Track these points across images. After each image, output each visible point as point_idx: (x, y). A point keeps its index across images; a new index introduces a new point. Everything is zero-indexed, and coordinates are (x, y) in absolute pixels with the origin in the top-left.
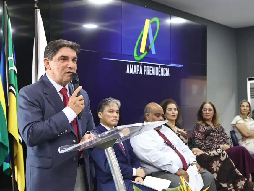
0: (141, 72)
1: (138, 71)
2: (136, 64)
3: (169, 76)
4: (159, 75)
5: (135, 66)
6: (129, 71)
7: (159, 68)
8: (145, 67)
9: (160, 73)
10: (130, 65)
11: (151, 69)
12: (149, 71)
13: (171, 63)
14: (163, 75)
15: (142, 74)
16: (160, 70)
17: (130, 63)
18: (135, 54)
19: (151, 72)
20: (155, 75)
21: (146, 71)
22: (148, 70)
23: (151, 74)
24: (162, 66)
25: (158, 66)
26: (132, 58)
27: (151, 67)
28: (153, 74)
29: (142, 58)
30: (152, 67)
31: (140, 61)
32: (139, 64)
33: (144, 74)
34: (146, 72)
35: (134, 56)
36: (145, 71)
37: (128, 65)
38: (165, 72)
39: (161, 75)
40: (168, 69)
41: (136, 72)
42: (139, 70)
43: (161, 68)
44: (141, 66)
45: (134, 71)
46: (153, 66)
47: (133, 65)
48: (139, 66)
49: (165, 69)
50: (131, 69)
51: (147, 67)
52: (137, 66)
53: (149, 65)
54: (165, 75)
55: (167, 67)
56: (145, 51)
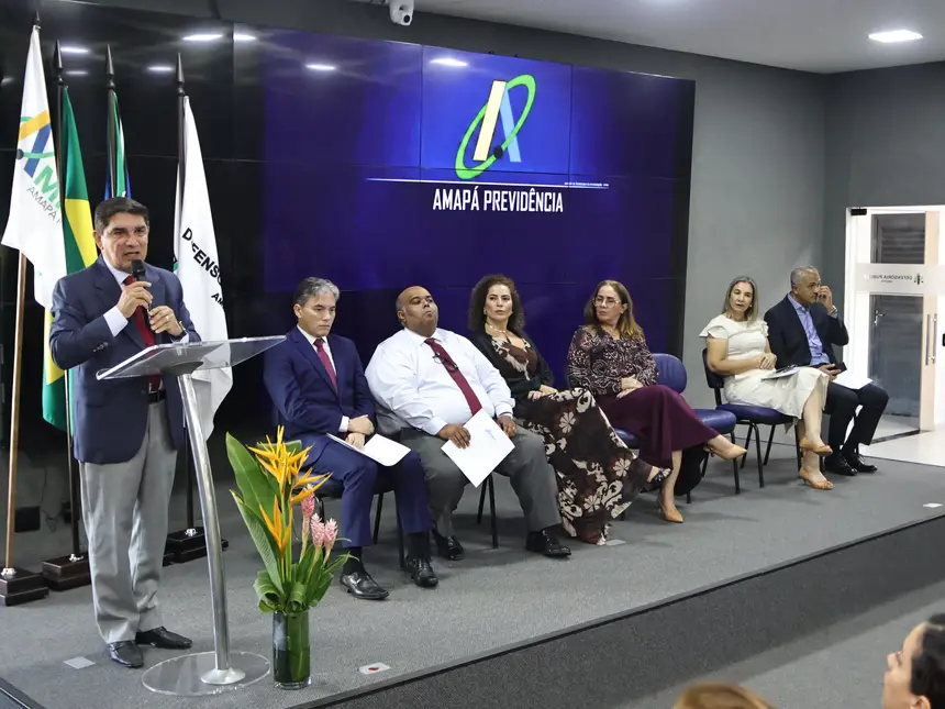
0: (475, 205)
1: (466, 204)
2: (462, 187)
3: (562, 210)
4: (531, 210)
5: (458, 192)
6: (439, 204)
7: (531, 194)
8: (486, 192)
9: (534, 205)
10: (444, 191)
11: (506, 197)
12: (500, 203)
13: (568, 181)
14: (541, 210)
15: (477, 209)
16: (534, 197)
17: (441, 187)
18: (459, 164)
19: (507, 205)
20: (517, 210)
21: (490, 202)
22: (495, 200)
23: (504, 209)
24: (537, 189)
25: (527, 189)
26: (452, 173)
27: (504, 193)
28: (512, 209)
29: (478, 173)
30: (511, 193)
31: (477, 178)
32: (471, 188)
33: (484, 208)
34: (490, 206)
35: (454, 169)
36: (486, 202)
37: (438, 191)
38: (550, 202)
39: (536, 210)
40: (560, 195)
41: (459, 204)
42: (469, 201)
43: (537, 194)
44: (476, 193)
45: (455, 205)
46: (514, 189)
47: (451, 191)
48: (469, 192)
49: (550, 194)
50: (447, 200)
51: (495, 192)
52: (465, 191)
53: (501, 188)
54: (549, 210)
55: (557, 191)
56: (489, 156)
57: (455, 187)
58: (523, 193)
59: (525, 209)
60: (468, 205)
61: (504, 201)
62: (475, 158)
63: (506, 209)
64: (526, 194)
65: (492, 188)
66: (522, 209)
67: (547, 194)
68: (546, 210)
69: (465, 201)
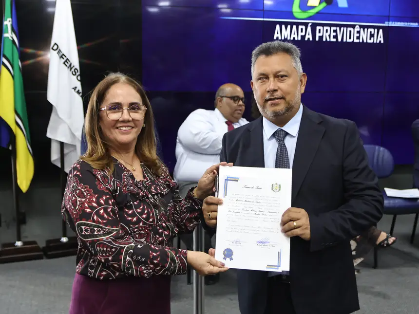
0: (309, 36)
1: (302, 36)
2: (298, 24)
3: (382, 42)
4: (356, 41)
5: (294, 27)
6: (279, 35)
8: (318, 28)
9: (358, 38)
10: (283, 27)
11: (335, 31)
12: (330, 36)
13: (389, 21)
14: (365, 41)
15: (311, 39)
16: (359, 32)
17: (281, 24)
18: (296, 8)
19: (336, 37)
20: (345, 40)
21: (321, 34)
22: (326, 34)
24: (361, 26)
25: (353, 26)
26: (290, 15)
27: (333, 28)
28: (340, 40)
29: (312, 14)
30: (338, 29)
31: (310, 18)
32: (306, 25)
33: (317, 39)
34: (321, 38)
35: (292, 12)
36: (318, 35)
37: (278, 27)
38: (372, 36)
39: (361, 41)
40: (381, 31)
41: (296, 36)
42: (303, 34)
43: (362, 30)
44: (309, 29)
45: (293, 36)
46: (340, 26)
47: (289, 27)
48: (304, 27)
49: (372, 30)
50: (286, 33)
51: (325, 28)
52: (300, 27)
53: (331, 25)
54: (371, 41)
55: (378, 28)
56: (320, 3)
57: (292, 24)
58: (349, 29)
59: (351, 40)
60: (303, 37)
61: (333, 34)
62: (309, 4)
63: (335, 40)
64: (352, 29)
65: (323, 25)
66: (349, 40)
67: (370, 30)
68: (369, 41)
69: (300, 34)
